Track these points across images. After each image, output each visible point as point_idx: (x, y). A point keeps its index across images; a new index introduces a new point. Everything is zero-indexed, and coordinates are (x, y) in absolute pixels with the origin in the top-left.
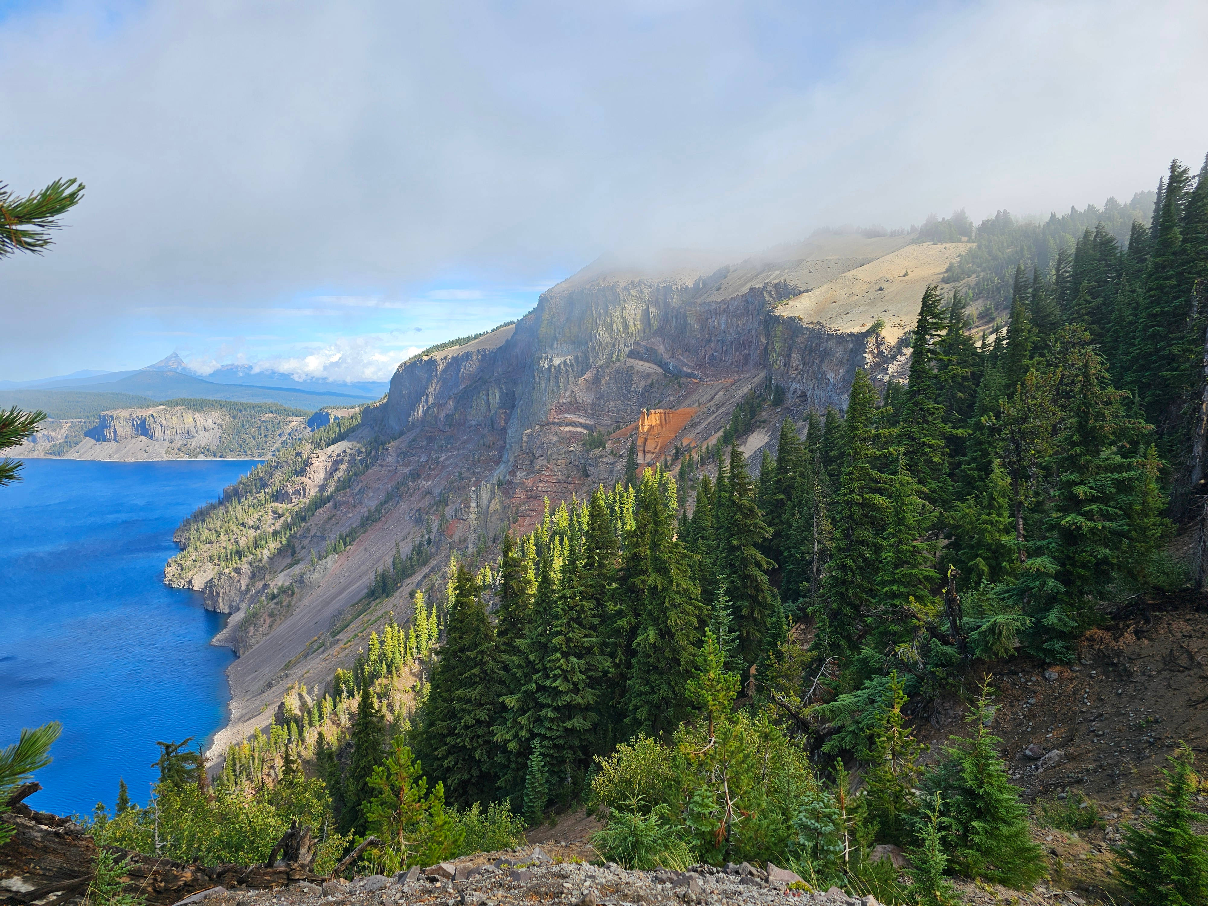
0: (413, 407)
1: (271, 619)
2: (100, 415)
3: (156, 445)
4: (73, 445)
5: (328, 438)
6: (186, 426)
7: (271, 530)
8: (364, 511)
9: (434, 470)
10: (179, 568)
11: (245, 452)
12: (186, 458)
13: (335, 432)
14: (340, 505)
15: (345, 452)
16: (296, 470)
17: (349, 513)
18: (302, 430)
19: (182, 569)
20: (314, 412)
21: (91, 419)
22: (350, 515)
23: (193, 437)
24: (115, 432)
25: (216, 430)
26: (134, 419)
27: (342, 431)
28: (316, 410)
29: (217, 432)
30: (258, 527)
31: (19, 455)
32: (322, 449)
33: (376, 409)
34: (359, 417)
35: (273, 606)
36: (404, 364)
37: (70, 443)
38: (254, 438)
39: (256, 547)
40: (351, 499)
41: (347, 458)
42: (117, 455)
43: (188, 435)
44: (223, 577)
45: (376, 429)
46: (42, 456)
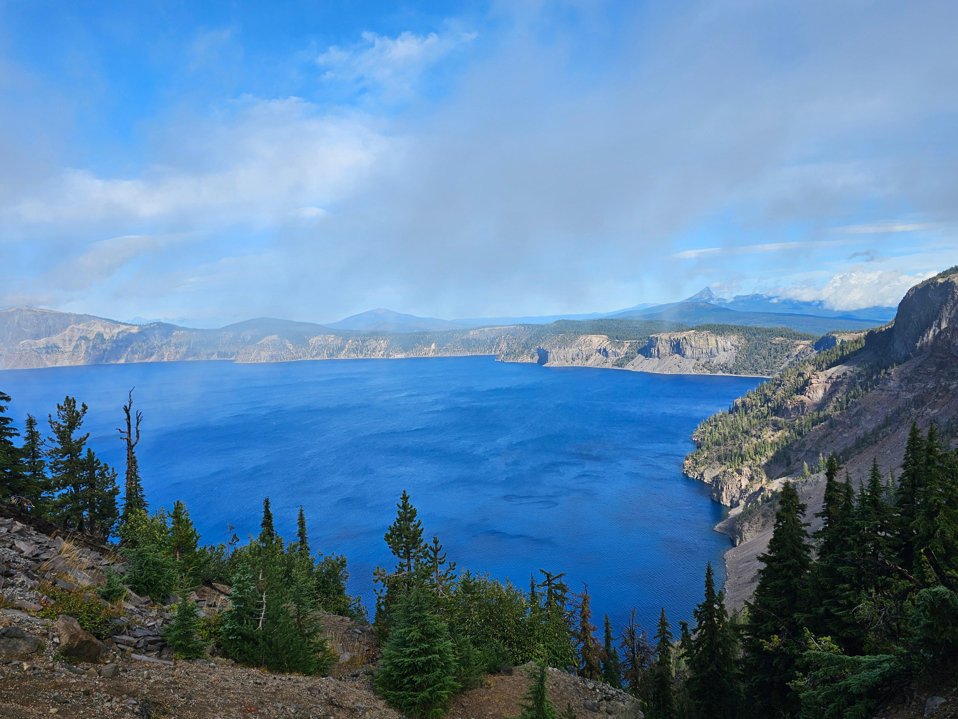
0: (922, 331)
1: (764, 519)
2: (649, 337)
3: (686, 362)
4: (630, 359)
5: (830, 361)
6: (710, 347)
7: (770, 440)
8: (860, 432)
9: (942, 397)
10: (694, 462)
11: (756, 370)
12: (708, 373)
13: (837, 355)
14: (837, 424)
15: (845, 374)
16: (797, 389)
17: (845, 433)
18: (809, 352)
19: (696, 464)
20: (821, 336)
21: (643, 340)
22: (846, 435)
23: (715, 356)
24: (658, 351)
25: (733, 350)
26: (671, 341)
27: (845, 354)
28: (824, 334)
29: (734, 352)
30: (760, 436)
31: (597, 365)
32: (822, 371)
33: (881, 332)
34: (864, 341)
35: (766, 508)
36: (916, 288)
37: (628, 358)
38: (764, 358)
39: (756, 453)
40: (847, 420)
41: (847, 381)
42: (659, 369)
43: (711, 354)
44: (727, 475)
45: (880, 353)
46: (610, 367)
